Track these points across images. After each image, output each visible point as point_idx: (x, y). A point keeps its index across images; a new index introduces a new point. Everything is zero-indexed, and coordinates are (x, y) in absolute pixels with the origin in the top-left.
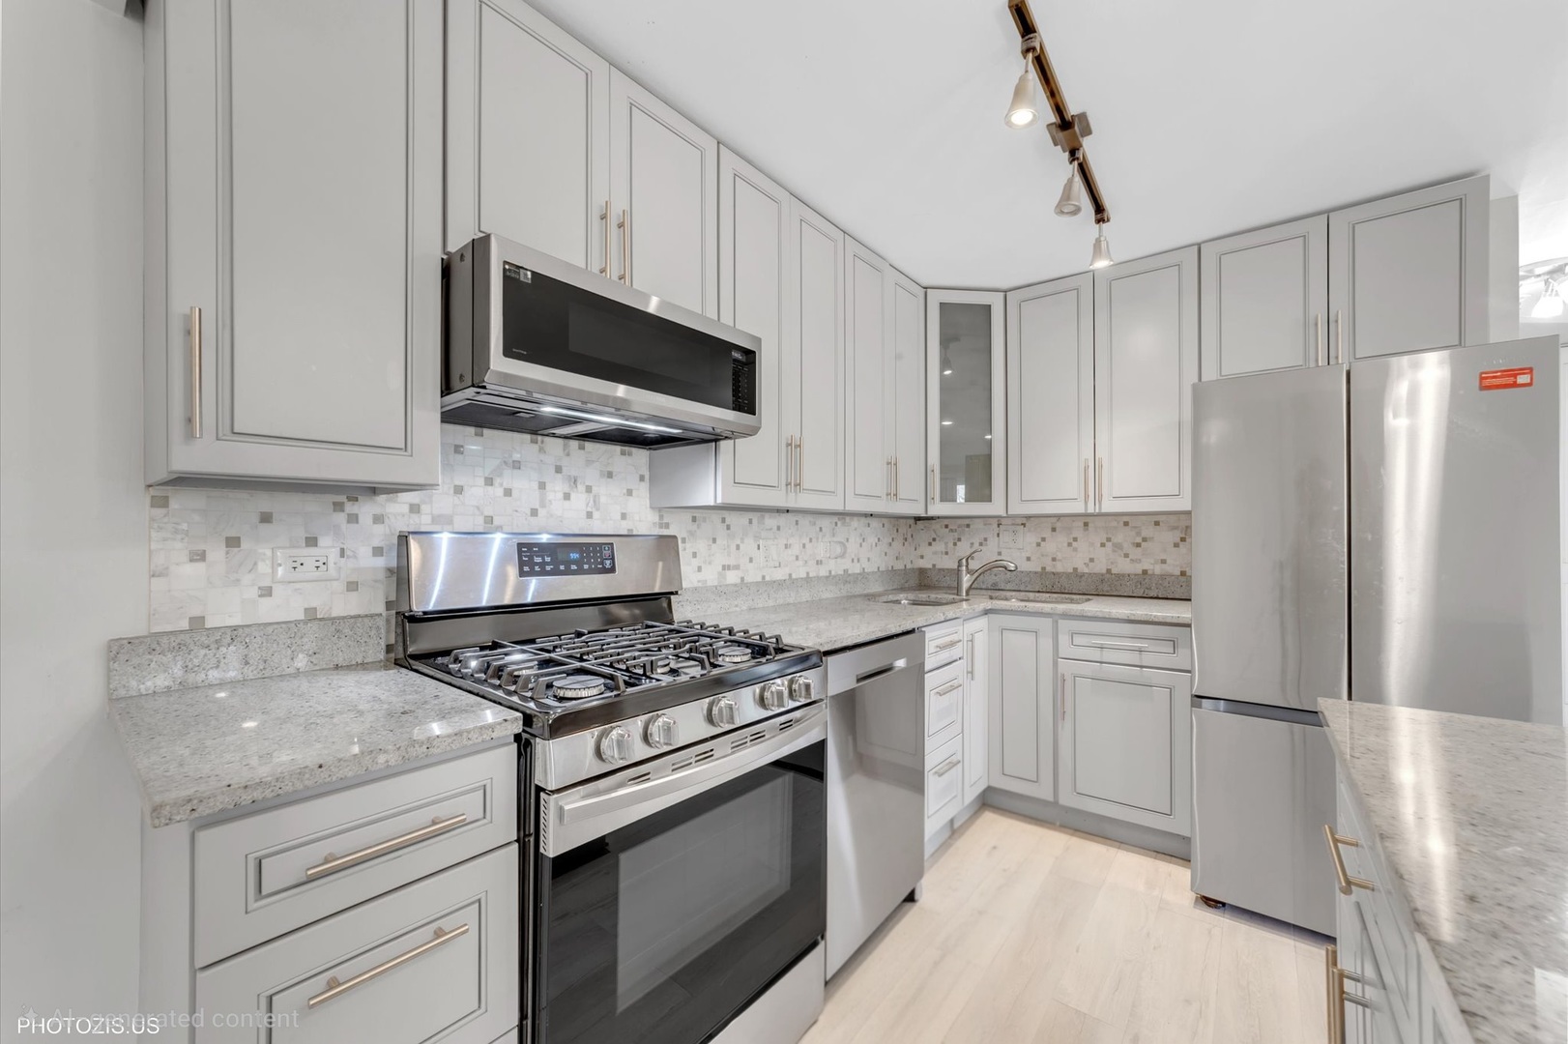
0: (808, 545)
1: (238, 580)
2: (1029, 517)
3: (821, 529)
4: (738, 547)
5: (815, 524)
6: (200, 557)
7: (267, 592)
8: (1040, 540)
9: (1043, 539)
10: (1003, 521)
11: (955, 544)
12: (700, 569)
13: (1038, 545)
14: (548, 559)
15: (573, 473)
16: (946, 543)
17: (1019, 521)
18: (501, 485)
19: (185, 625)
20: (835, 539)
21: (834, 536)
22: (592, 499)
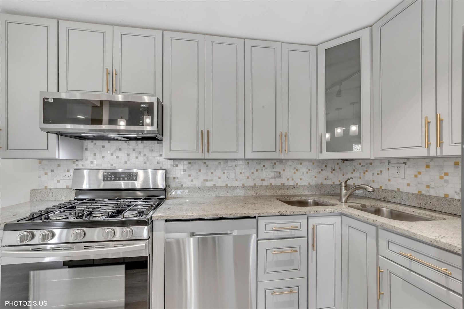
0: (255, 172)
1: (53, 179)
2: (408, 159)
3: (264, 166)
4: (212, 173)
5: (260, 164)
6: (46, 174)
7: (58, 182)
8: (417, 173)
9: (420, 173)
10: (392, 161)
11: (364, 173)
12: (192, 181)
13: (416, 176)
14: (113, 176)
15: (139, 150)
16: (360, 173)
17: (402, 161)
18: (115, 155)
19: (44, 188)
20: (275, 170)
21: (273, 168)
22: (146, 158)
